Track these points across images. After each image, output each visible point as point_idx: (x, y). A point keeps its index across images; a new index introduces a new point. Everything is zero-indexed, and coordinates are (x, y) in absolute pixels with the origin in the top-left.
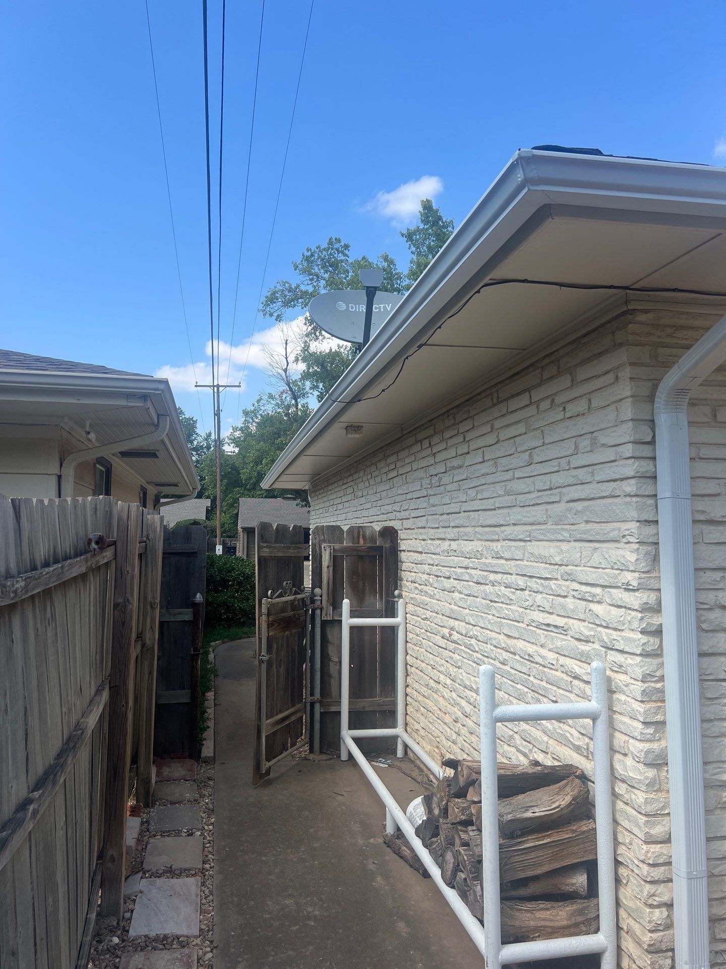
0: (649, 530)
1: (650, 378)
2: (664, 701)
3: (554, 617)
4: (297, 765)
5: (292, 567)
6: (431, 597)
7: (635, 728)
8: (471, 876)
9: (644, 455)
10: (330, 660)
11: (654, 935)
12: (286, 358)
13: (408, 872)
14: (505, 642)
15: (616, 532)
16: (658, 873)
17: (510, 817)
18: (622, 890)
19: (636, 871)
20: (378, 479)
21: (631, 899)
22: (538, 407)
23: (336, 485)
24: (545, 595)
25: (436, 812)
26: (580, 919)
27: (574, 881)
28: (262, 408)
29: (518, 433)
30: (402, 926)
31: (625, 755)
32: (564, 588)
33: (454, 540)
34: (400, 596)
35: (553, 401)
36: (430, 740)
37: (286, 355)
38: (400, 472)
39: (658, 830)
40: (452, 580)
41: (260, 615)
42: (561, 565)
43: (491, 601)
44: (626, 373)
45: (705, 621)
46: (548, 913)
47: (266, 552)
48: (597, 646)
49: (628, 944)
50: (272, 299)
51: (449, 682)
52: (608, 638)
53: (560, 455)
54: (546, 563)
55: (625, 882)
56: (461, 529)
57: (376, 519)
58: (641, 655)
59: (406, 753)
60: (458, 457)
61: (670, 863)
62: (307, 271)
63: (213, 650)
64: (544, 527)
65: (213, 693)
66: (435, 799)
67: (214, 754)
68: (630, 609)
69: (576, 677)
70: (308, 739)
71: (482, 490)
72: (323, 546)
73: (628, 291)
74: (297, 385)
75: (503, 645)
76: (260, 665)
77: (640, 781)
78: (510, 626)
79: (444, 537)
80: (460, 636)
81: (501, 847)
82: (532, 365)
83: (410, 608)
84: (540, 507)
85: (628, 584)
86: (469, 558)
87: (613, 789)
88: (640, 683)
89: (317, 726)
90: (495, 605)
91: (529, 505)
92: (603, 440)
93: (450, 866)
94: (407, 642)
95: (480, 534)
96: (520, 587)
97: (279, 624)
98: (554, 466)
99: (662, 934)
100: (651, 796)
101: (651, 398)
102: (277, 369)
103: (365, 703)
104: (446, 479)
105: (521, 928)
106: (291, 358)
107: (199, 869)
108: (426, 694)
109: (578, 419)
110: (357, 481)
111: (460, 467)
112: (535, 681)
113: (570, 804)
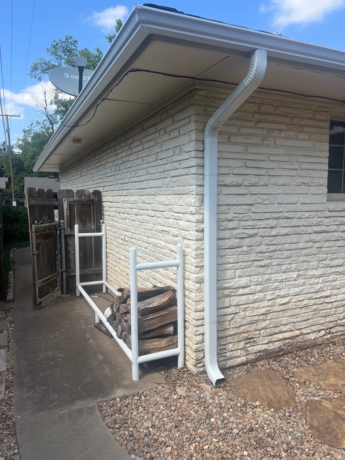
0: (200, 189)
1: (203, 121)
2: (203, 258)
3: (165, 227)
4: (55, 300)
5: (47, 210)
6: (117, 222)
7: (192, 269)
8: (128, 333)
9: (200, 156)
10: (70, 253)
11: (197, 346)
12: (46, 102)
13: (104, 337)
14: (146, 240)
15: (188, 190)
16: (199, 323)
17: (143, 308)
18: (187, 331)
19: (191, 323)
20: (92, 167)
21: (190, 334)
22: (159, 133)
23: (72, 170)
24: (162, 218)
25: (115, 310)
26: (171, 343)
27: (168, 330)
28: (33, 129)
29: (152, 145)
30: (100, 357)
31: (189, 280)
32: (169, 215)
33: (126, 196)
34: (103, 223)
35: (165, 130)
36: (117, 284)
37: (45, 100)
38: (102, 164)
39: (199, 307)
40: (125, 214)
41: (32, 233)
42: (168, 205)
43: (141, 222)
44: (193, 118)
45: (221, 226)
46: (158, 342)
47: (33, 202)
48: (180, 238)
49: (188, 351)
50: (35, 68)
51: (124, 258)
52: (184, 234)
53: (168, 156)
54: (162, 205)
55: (187, 328)
56: (129, 191)
57: (91, 186)
58: (195, 240)
59: (107, 291)
60: (127, 156)
61: (203, 319)
62: (54, 53)
63: (13, 252)
64: (162, 189)
65: (13, 272)
66: (115, 305)
67: (14, 298)
68: (192, 222)
69: (172, 251)
70: (60, 288)
71: (137, 172)
72: (63, 200)
73: (194, 80)
74: (52, 117)
75: (146, 241)
76: (33, 256)
77: (193, 290)
78: (148, 232)
79: (121, 195)
80: (129, 238)
81: (138, 319)
82: (157, 112)
83: (108, 228)
84: (160, 180)
85: (191, 212)
86: (132, 204)
87: (184, 293)
88: (195, 251)
89: (65, 282)
90: (143, 224)
91: (156, 179)
92: (184, 149)
93: (120, 331)
94: (107, 243)
95: (137, 193)
96: (152, 216)
97: (43, 237)
98: (166, 161)
99: (200, 345)
100: (197, 294)
101: (203, 131)
102: (40, 108)
103: (87, 271)
104: (122, 167)
105: (147, 349)
106: (48, 102)
107: (6, 345)
108: (115, 265)
109: (175, 139)
110: (82, 168)
111: (128, 161)
112: (158, 254)
113: (168, 301)
